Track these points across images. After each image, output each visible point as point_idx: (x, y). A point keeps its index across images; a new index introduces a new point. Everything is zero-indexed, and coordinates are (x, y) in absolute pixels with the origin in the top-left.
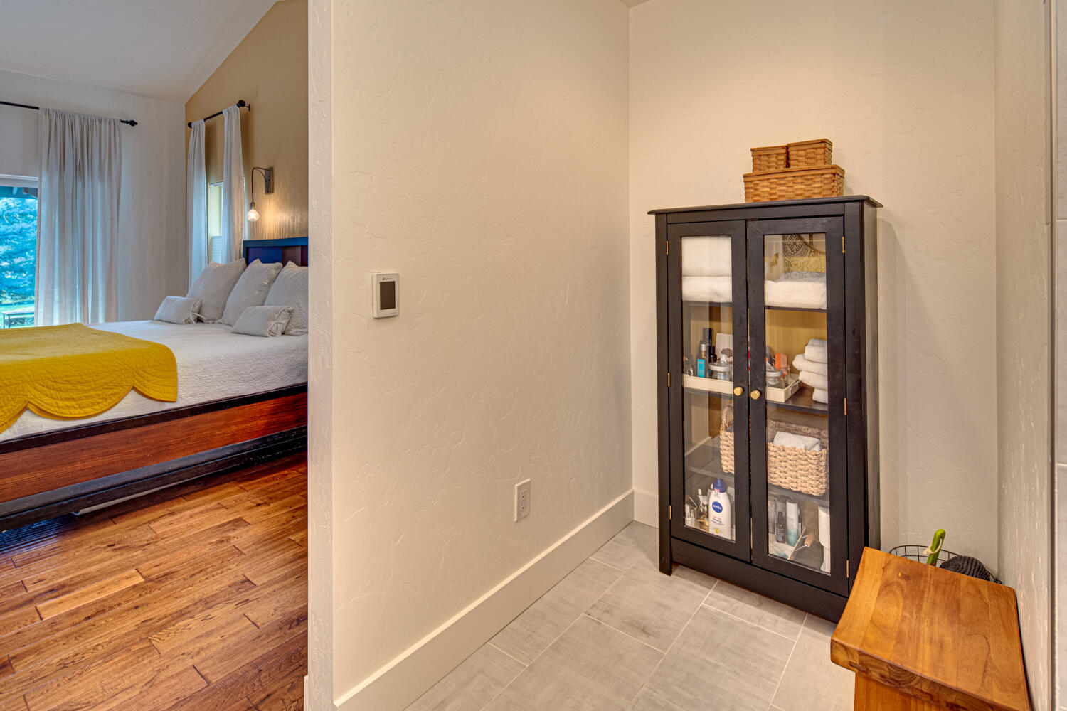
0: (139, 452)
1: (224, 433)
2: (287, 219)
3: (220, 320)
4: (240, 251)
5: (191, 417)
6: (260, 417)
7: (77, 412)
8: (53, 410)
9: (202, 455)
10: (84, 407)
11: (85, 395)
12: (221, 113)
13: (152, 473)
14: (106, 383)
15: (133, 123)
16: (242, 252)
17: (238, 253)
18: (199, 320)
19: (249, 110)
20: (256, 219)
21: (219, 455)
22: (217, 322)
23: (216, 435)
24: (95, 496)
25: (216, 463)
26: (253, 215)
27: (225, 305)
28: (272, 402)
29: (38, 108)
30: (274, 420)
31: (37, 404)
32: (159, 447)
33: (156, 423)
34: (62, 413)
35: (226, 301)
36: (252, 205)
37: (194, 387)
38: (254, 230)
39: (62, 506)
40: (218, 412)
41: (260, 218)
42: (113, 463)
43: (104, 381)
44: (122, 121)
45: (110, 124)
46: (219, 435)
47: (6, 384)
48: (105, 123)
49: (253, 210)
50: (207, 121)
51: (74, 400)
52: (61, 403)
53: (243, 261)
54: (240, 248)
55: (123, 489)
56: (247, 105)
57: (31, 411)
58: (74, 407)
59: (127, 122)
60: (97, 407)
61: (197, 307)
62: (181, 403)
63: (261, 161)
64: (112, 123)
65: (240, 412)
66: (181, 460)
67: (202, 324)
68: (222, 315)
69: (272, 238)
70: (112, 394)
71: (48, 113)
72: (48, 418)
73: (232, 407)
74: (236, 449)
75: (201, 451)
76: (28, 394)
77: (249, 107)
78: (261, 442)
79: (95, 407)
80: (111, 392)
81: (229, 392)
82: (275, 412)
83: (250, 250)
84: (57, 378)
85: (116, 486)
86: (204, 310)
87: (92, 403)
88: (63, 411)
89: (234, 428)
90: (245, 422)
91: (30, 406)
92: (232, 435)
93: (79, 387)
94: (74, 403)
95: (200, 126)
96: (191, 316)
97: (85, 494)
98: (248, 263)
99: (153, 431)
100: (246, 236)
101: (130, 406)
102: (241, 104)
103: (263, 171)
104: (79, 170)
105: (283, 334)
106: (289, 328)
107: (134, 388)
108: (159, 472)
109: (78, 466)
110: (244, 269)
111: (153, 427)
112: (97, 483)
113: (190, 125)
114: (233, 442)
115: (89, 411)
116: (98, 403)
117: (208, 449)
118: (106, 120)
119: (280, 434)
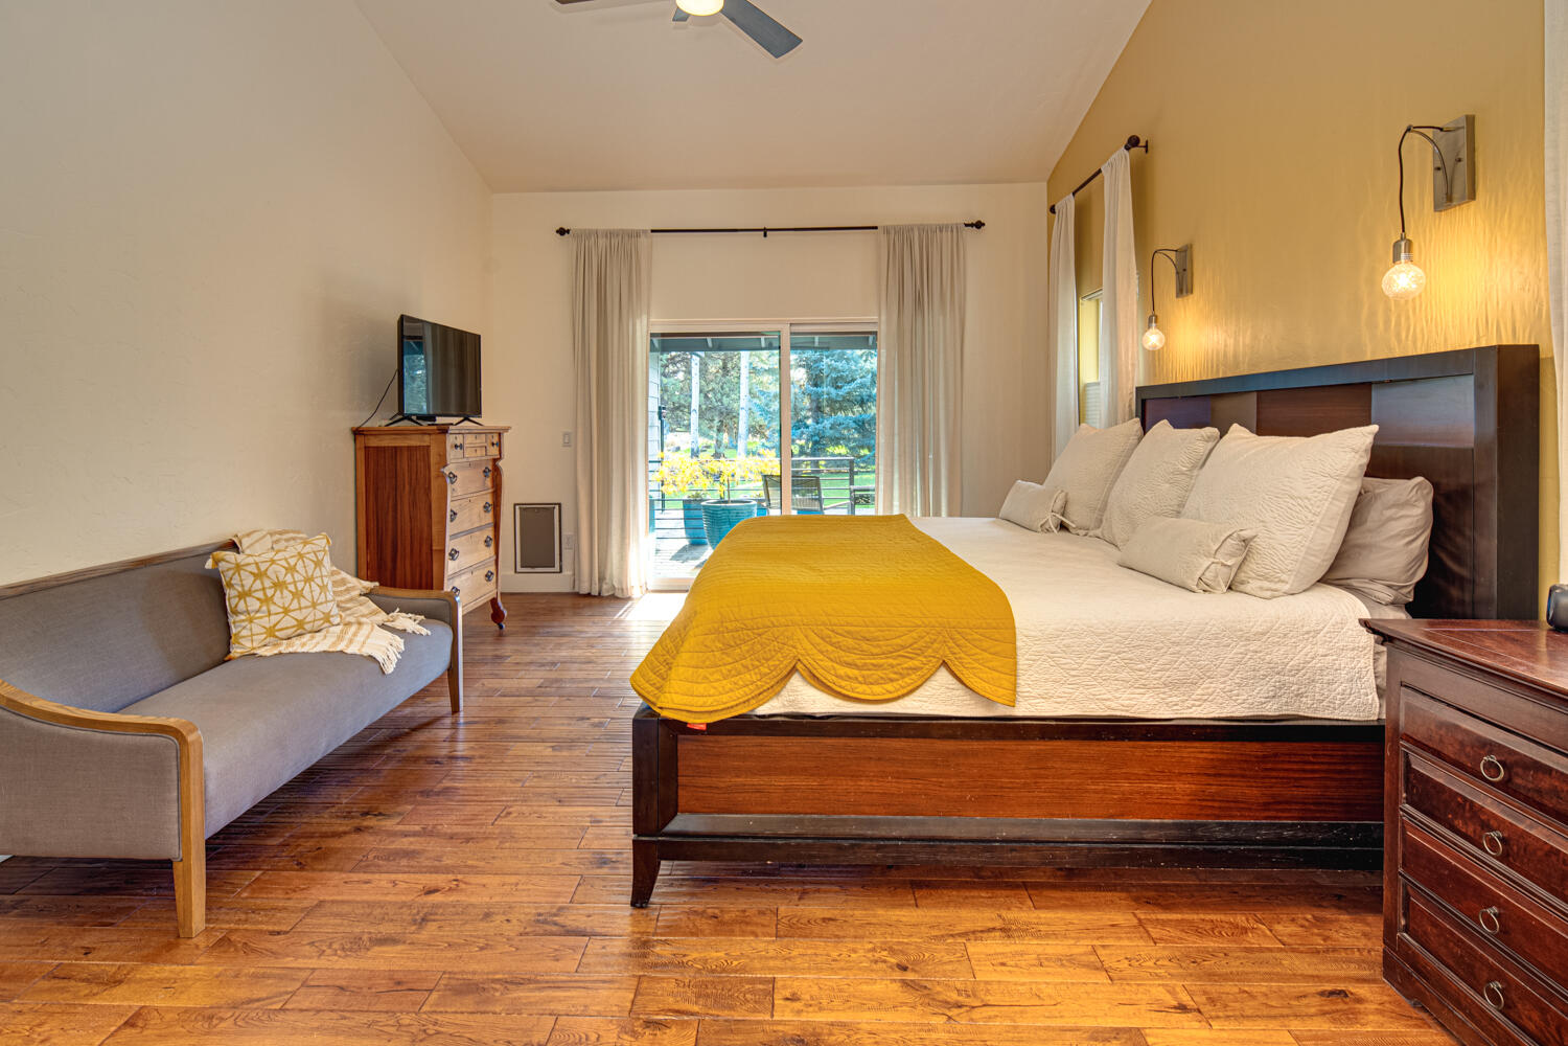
0: (953, 787)
1: (1105, 791)
2: (1222, 342)
3: (1098, 532)
4: (1130, 406)
5: (1042, 742)
6: (1180, 774)
7: (862, 690)
8: (829, 679)
9: (1063, 826)
10: (872, 684)
11: (873, 661)
12: (1100, 171)
13: (975, 835)
14: (903, 647)
15: (979, 225)
16: (1134, 407)
17: (1127, 409)
18: (1063, 527)
19: (1147, 151)
20: (1159, 345)
21: (1094, 834)
22: (1091, 533)
23: (1087, 791)
24: (885, 846)
25: (1090, 850)
26: (1153, 338)
27: (1105, 504)
28: (1208, 746)
29: (876, 228)
30: (1213, 789)
31: (809, 666)
32: (986, 786)
33: (979, 738)
34: (843, 688)
35: (1107, 496)
36: (1152, 320)
37: (1047, 680)
38: (1155, 366)
39: (840, 848)
40: (1095, 743)
41: (1166, 344)
42: (914, 795)
43: (899, 641)
44: (966, 225)
45: (952, 231)
46: (1096, 792)
47: (772, 623)
48: (947, 231)
49: (1153, 330)
50: (1077, 195)
51: (857, 667)
52: (842, 671)
53: (1136, 423)
54: (1131, 399)
55: (928, 850)
56: (1142, 143)
57: (802, 675)
58: (857, 678)
59: (972, 225)
60: (889, 687)
61: (1059, 504)
62: (1023, 709)
63: (1167, 237)
64: (955, 230)
65: (1138, 753)
66: (1024, 824)
67: (1068, 534)
68: (1101, 521)
69: (1190, 379)
70: (911, 669)
71: (887, 230)
72: (822, 691)
73: (1123, 739)
74: (1129, 833)
75: (1059, 816)
76: (798, 646)
77: (1146, 147)
78: (1183, 833)
79: (885, 686)
80: (911, 664)
81: (1113, 705)
82: (1215, 772)
83: (1149, 406)
84: (836, 625)
85: (916, 839)
86: (1071, 509)
87: (882, 678)
88: (843, 683)
89: (1126, 786)
90: (1147, 777)
91: (799, 666)
92: (1120, 800)
93: (865, 646)
94: (856, 672)
95: (1068, 205)
96: (1049, 517)
97: (872, 839)
98: (1145, 428)
99: (975, 754)
100: (1140, 379)
101: (938, 698)
102: (1133, 142)
103: (1173, 255)
104: (918, 301)
105: (1230, 588)
106: (1242, 576)
107: (944, 664)
108: (988, 837)
109: (864, 784)
110: (1140, 439)
111: (976, 745)
112: (889, 823)
113: (1052, 210)
114: (1122, 815)
115: (878, 691)
116: (892, 680)
117: (1073, 816)
118: (947, 226)
119: (1228, 826)
